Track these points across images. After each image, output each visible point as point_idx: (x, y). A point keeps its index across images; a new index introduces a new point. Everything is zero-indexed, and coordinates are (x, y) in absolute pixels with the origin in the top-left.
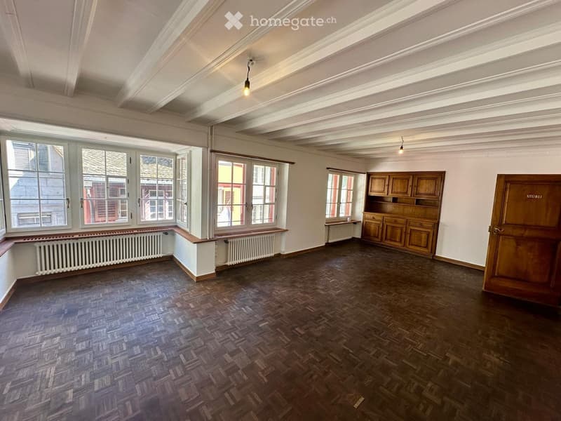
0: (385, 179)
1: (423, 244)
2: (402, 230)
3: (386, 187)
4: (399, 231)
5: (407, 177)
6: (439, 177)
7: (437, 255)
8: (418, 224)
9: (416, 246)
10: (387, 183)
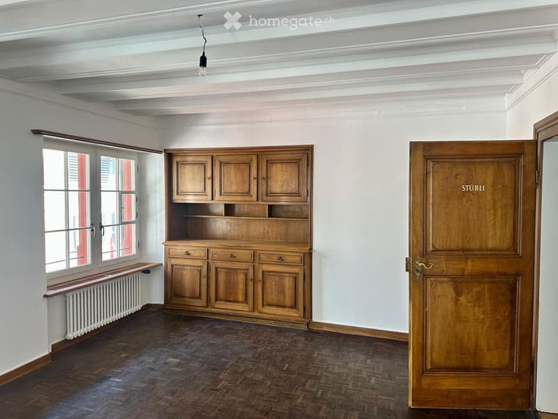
0: (204, 165)
1: (288, 301)
2: (246, 275)
3: (209, 183)
4: (241, 277)
5: (245, 159)
6: (302, 157)
7: (314, 319)
8: (275, 258)
9: (278, 306)
10: (209, 174)
